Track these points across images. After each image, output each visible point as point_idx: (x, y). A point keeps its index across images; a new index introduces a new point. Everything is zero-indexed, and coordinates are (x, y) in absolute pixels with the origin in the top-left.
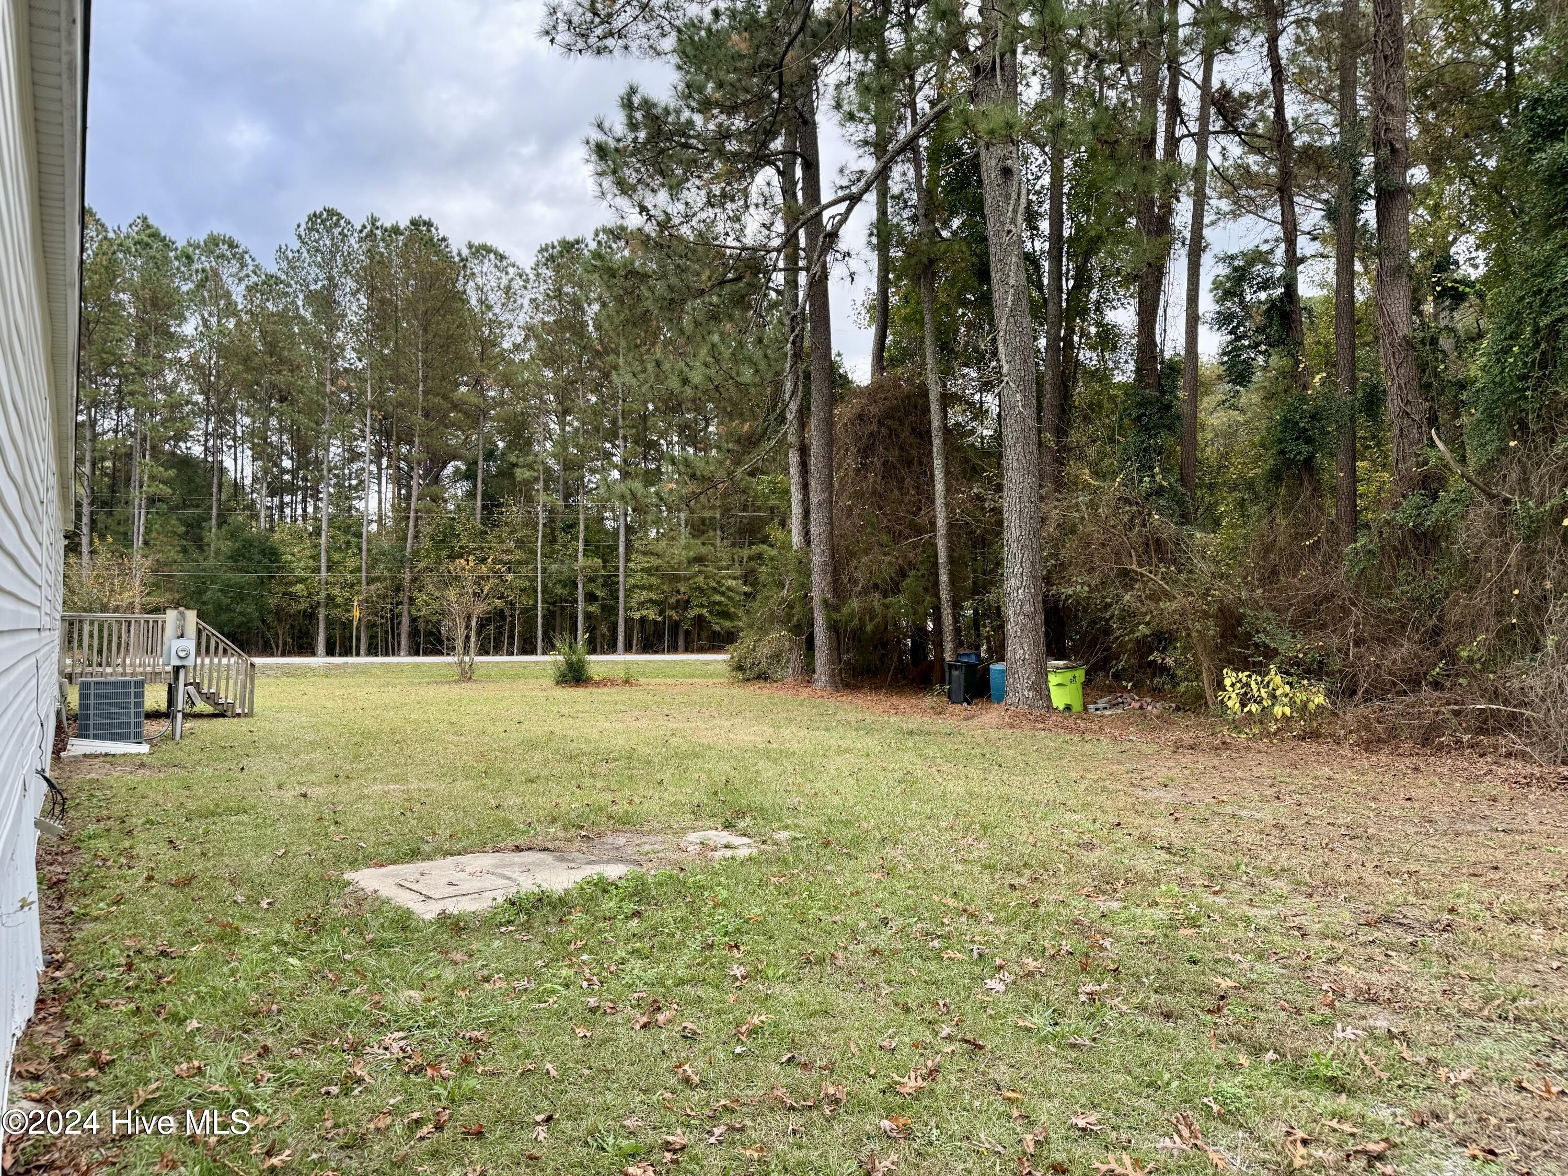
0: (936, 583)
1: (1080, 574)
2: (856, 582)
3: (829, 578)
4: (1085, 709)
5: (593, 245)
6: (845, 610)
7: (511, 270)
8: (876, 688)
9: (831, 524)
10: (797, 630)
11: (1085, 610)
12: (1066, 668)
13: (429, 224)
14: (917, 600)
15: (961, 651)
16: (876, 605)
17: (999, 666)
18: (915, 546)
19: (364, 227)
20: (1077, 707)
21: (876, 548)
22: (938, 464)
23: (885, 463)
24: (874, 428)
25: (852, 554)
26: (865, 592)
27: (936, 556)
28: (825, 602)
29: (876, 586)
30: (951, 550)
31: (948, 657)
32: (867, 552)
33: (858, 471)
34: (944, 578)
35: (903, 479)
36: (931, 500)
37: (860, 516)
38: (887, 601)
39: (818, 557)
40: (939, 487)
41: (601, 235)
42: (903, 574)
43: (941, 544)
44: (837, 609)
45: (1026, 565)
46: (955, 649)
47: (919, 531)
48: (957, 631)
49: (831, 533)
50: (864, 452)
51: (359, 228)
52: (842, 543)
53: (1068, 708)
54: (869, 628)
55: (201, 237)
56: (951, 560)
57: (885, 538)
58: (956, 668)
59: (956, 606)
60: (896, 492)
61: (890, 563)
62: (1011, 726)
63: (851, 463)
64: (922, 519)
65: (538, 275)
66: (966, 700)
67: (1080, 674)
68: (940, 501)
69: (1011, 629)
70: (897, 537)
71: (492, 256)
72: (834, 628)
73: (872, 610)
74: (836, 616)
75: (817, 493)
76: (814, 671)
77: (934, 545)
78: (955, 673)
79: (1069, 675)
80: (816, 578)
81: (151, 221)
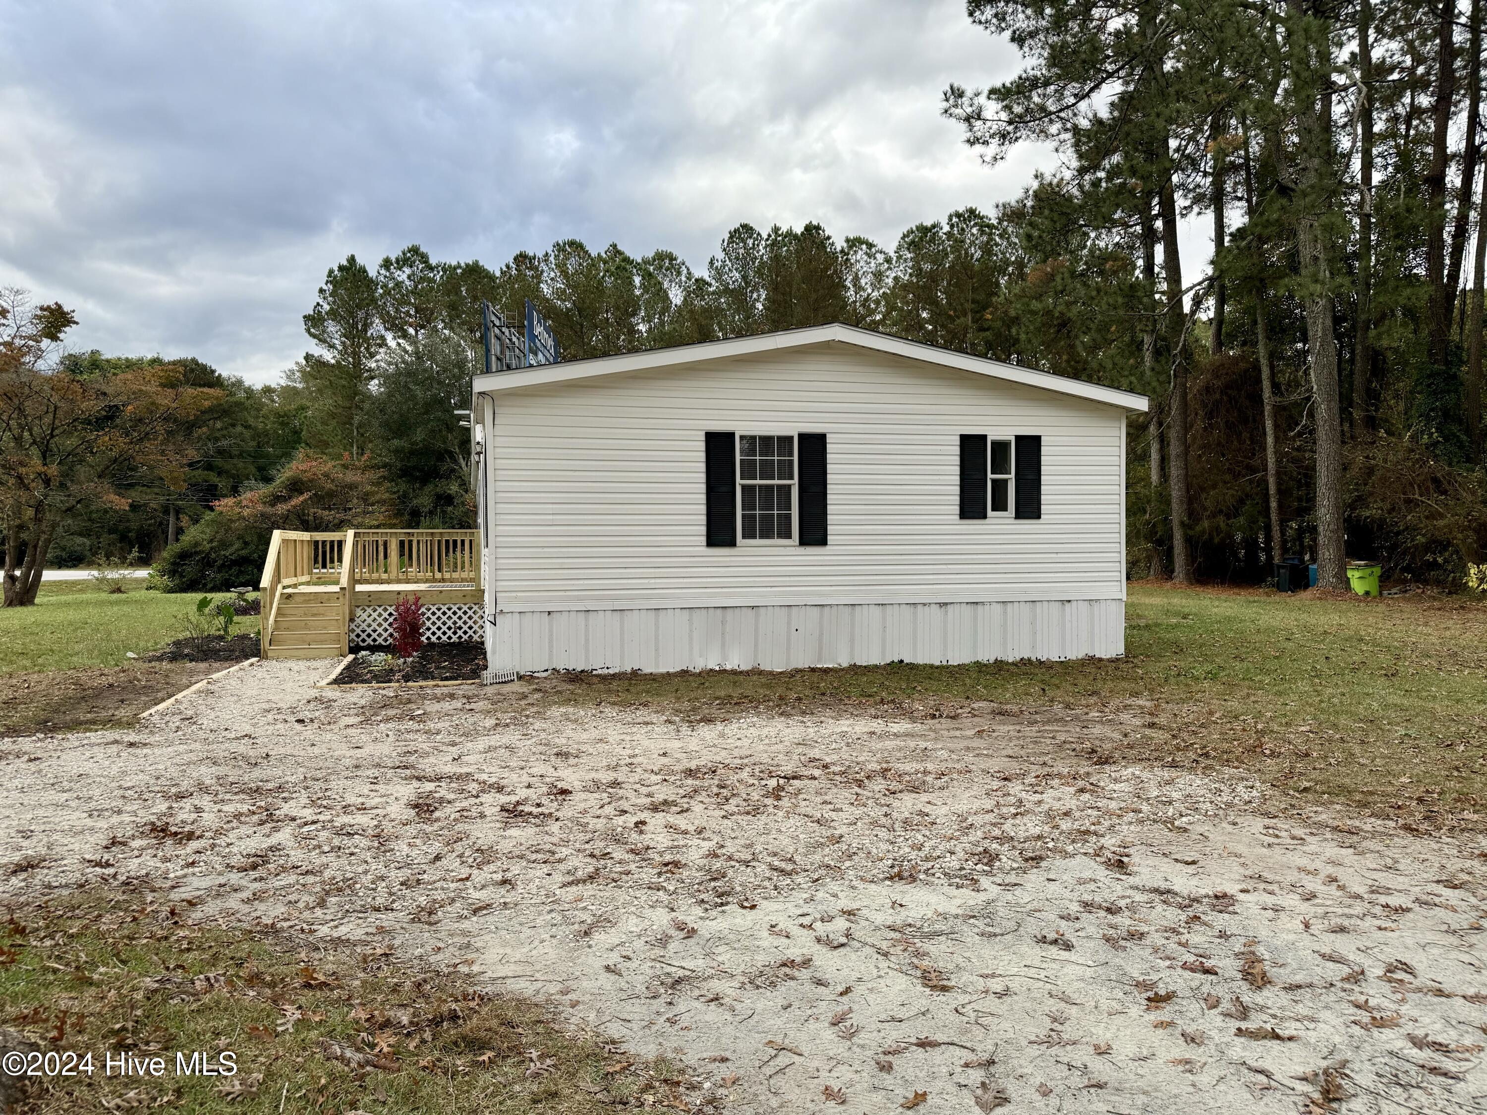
0: (1268, 508)
1: (1376, 501)
2: (1205, 509)
3: (1185, 506)
4: (1381, 594)
5: (946, 228)
6: (1198, 528)
7: (878, 256)
8: (1222, 583)
9: (1186, 468)
10: (1160, 542)
11: (1380, 527)
12: (1366, 565)
13: (818, 228)
14: (1253, 521)
15: (1286, 556)
16: (1222, 525)
17: (1315, 566)
18: (1251, 481)
19: (769, 236)
20: (1374, 592)
21: (1221, 484)
22: (1269, 424)
23: (1227, 422)
24: (1217, 396)
25: (1202, 489)
26: (1214, 515)
27: (1267, 489)
28: (1182, 524)
29: (1221, 511)
30: (1279, 484)
31: (1276, 561)
32: (1214, 486)
33: (1205, 429)
34: (1274, 504)
35: (1241, 433)
36: (1264, 449)
37: (1208, 461)
38: (1230, 522)
39: (1176, 491)
40: (1270, 440)
41: (955, 220)
42: (1242, 502)
43: (1271, 480)
44: (1190, 527)
45: (1332, 500)
46: (1282, 555)
47: (1253, 470)
48: (1284, 542)
49: (1186, 475)
50: (1210, 415)
51: (765, 236)
52: (1195, 481)
53: (1367, 593)
54: (1216, 540)
55: (650, 254)
56: (1279, 491)
57: (1228, 477)
58: (1283, 567)
59: (1283, 523)
60: (1235, 443)
61: (1233, 496)
62: (1320, 599)
63: (1200, 425)
64: (1256, 462)
65: (899, 257)
66: (1290, 589)
67: (1377, 571)
68: (1270, 450)
69: (1321, 539)
70: (1236, 476)
71: (864, 247)
72: (1188, 541)
73: (1218, 528)
74: (1191, 533)
75: (1174, 449)
76: (1173, 571)
77: (1266, 482)
78: (1282, 571)
79: (1369, 571)
80: (1175, 506)
81: (619, 248)
